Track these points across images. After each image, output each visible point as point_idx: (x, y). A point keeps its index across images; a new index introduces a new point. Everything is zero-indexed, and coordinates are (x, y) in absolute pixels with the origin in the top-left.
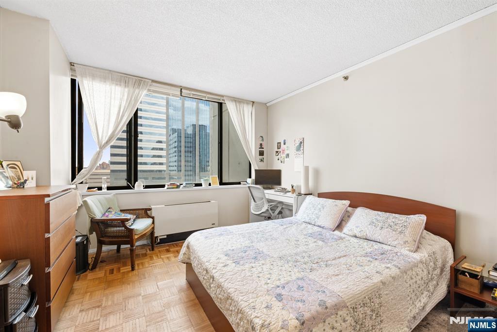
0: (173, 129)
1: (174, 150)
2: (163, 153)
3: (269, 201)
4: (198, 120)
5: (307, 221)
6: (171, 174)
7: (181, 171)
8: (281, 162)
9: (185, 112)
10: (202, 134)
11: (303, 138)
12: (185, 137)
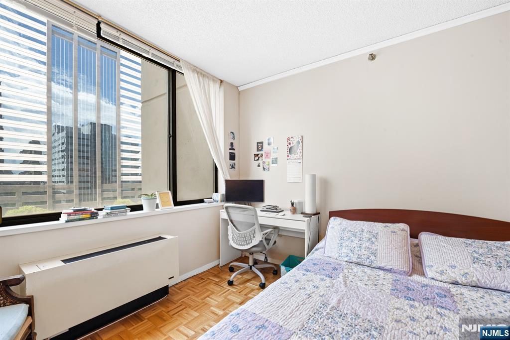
0: (58, 126)
1: (61, 154)
2: (43, 158)
3: (263, 227)
4: (99, 117)
5: (355, 260)
6: (56, 187)
7: (72, 182)
8: (264, 169)
9: (78, 105)
10: (105, 136)
11: (302, 137)
12: (79, 138)
